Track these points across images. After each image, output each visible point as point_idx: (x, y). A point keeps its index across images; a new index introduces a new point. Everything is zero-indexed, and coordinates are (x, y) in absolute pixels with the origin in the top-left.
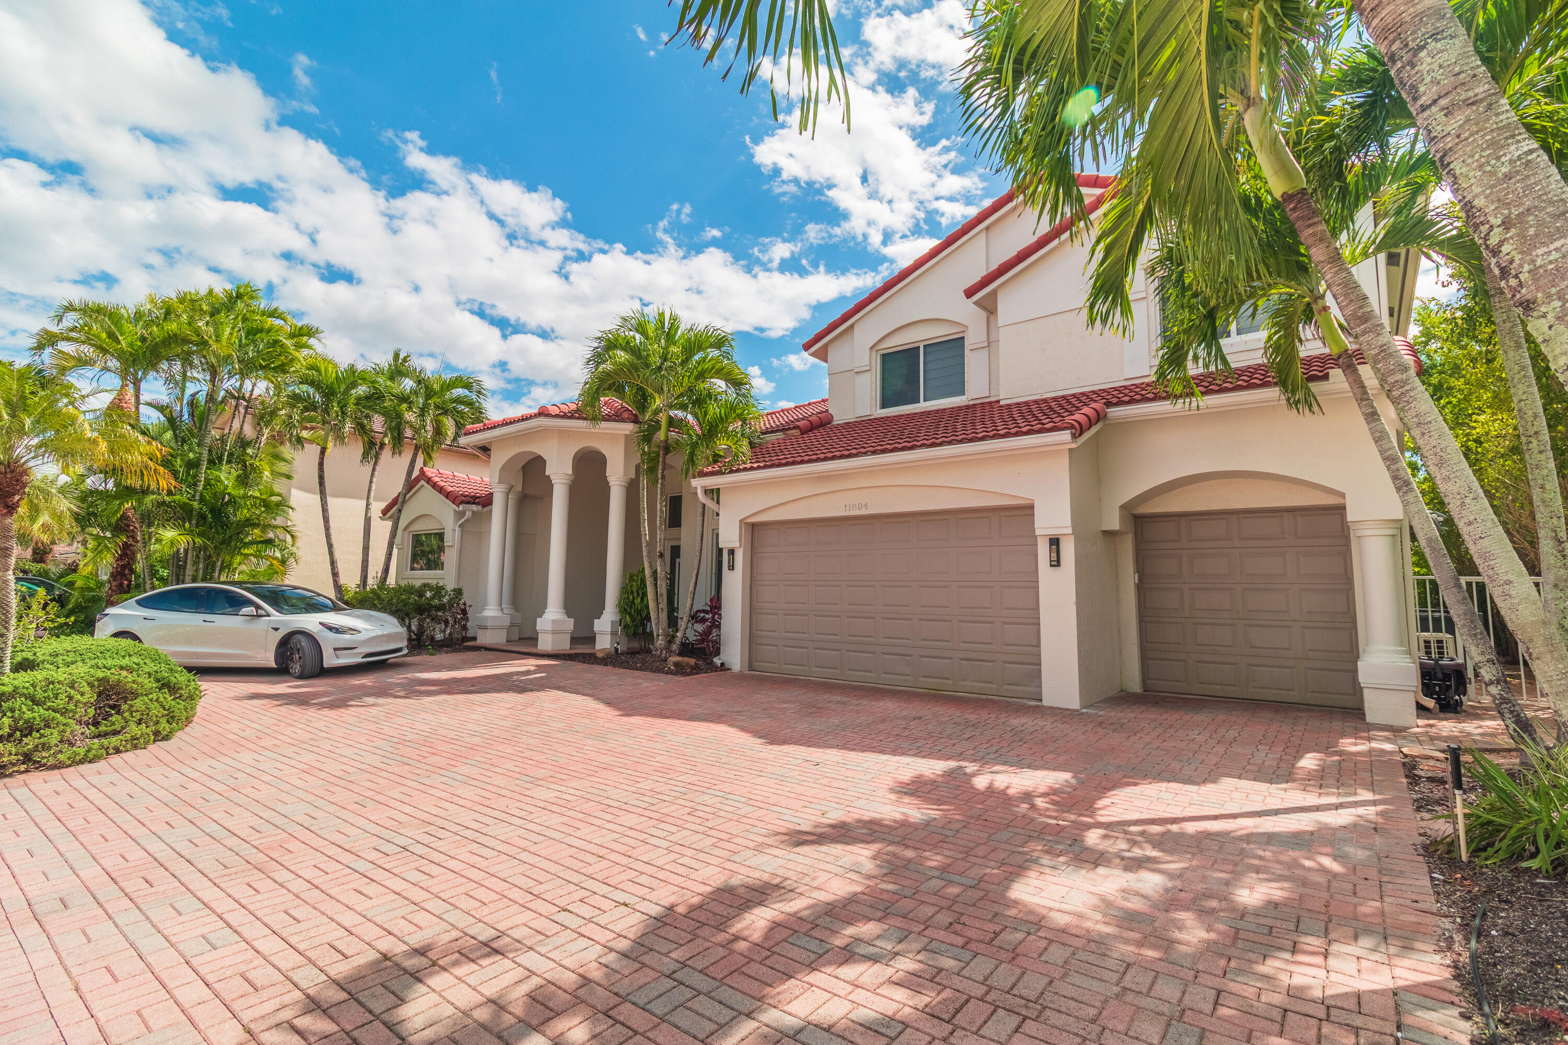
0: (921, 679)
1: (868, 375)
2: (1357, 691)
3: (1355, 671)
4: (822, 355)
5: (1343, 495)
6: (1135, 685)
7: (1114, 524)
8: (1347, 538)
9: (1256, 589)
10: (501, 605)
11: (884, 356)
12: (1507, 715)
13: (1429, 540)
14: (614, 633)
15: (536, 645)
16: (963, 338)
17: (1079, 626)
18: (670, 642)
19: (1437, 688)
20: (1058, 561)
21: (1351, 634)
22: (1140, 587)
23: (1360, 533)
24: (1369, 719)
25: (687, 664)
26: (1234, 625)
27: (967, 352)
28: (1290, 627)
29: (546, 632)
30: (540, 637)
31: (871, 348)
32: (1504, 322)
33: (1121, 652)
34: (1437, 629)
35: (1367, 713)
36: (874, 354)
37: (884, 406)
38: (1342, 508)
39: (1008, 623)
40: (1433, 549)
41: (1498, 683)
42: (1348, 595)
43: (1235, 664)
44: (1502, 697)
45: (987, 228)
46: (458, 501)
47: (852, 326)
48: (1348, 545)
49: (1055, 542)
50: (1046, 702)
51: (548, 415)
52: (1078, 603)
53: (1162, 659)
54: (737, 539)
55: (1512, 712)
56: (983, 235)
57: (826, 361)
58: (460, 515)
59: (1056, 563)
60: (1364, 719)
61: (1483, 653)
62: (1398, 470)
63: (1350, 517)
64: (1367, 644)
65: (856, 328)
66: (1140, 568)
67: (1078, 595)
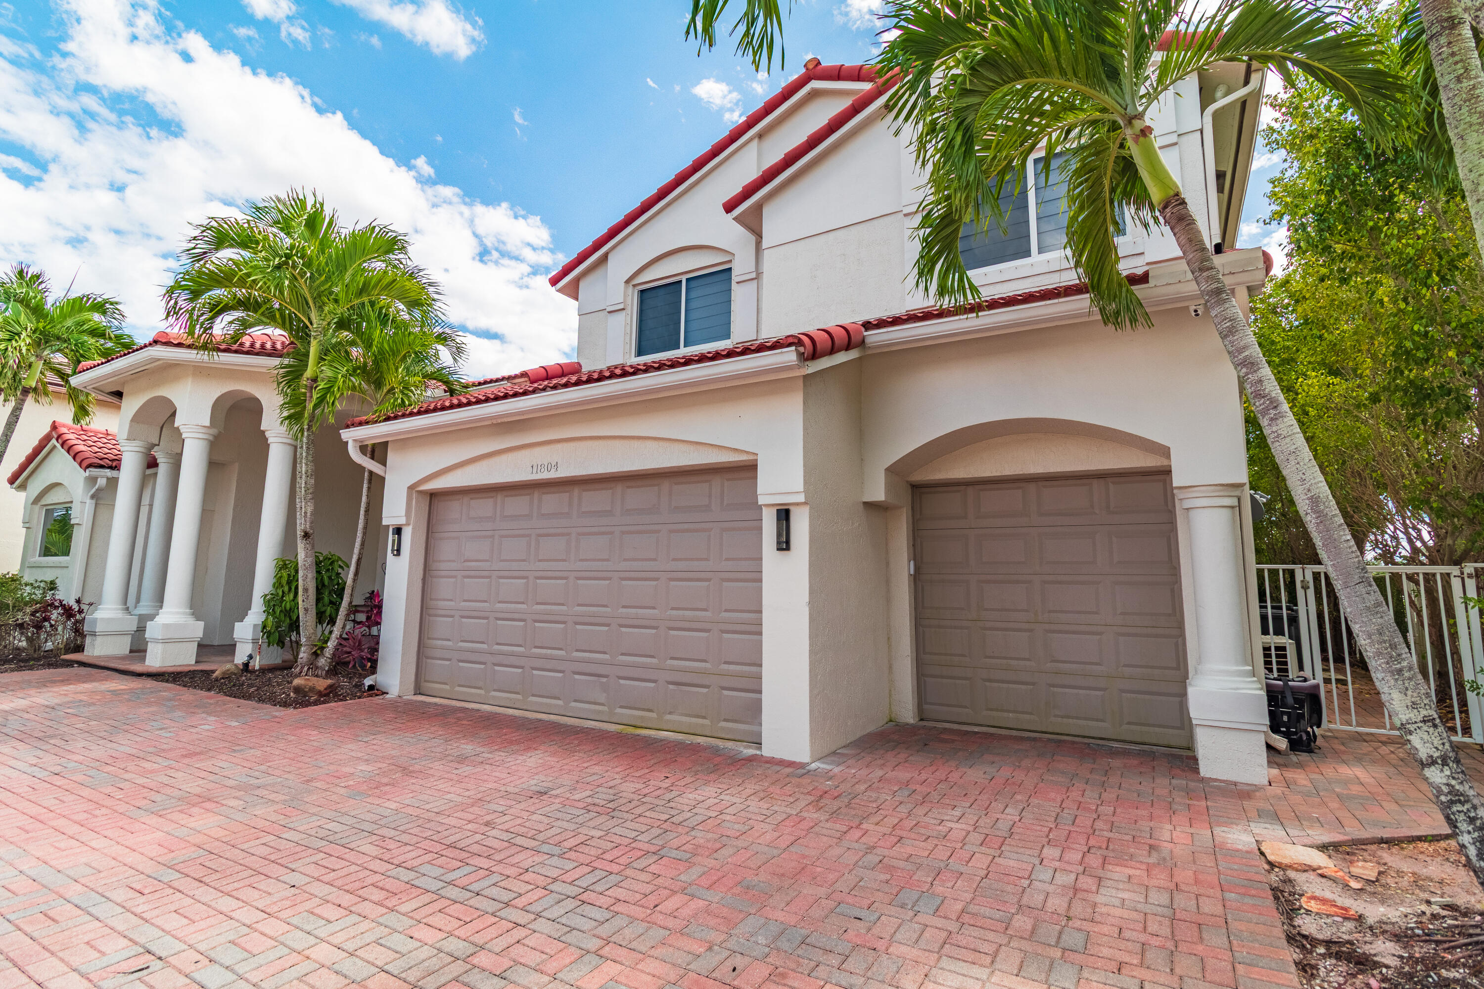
0: (619, 710)
1: (621, 316)
2: (1186, 725)
3: (1184, 695)
4: (573, 291)
5: (1165, 452)
6: (908, 714)
7: (878, 494)
8: (1172, 513)
9: (1060, 583)
10: (125, 603)
11: (642, 292)
12: (1464, 826)
13: (1315, 501)
14: (255, 641)
15: (143, 659)
16: (730, 269)
17: (812, 637)
18: (316, 655)
19: (1285, 718)
20: (788, 542)
21: (1177, 644)
22: (917, 578)
23: (1187, 504)
24: (1206, 769)
25: (312, 689)
26: (1031, 630)
27: (734, 286)
28: (1100, 634)
29: (156, 641)
30: (150, 647)
31: (627, 282)
32: (1459, 79)
33: (890, 667)
34: (1279, 632)
35: (1202, 763)
36: (631, 288)
37: (640, 353)
38: (1166, 472)
39: (728, 632)
40: (1321, 516)
41: (1445, 763)
42: (1172, 591)
43: (1033, 684)
44: (1452, 791)
45: (760, 136)
46: (85, 464)
47: (605, 257)
48: (1172, 523)
49: (784, 515)
50: (768, 750)
51: (168, 344)
52: (812, 603)
53: (942, 677)
54: (403, 512)
55: (1472, 820)
56: (755, 142)
57: (577, 299)
58: (93, 480)
59: (784, 544)
60: (1196, 771)
61: (1414, 706)
62: (1260, 381)
63: (1177, 480)
64: (1200, 661)
65: (612, 258)
66: (917, 554)
67: (813, 591)
